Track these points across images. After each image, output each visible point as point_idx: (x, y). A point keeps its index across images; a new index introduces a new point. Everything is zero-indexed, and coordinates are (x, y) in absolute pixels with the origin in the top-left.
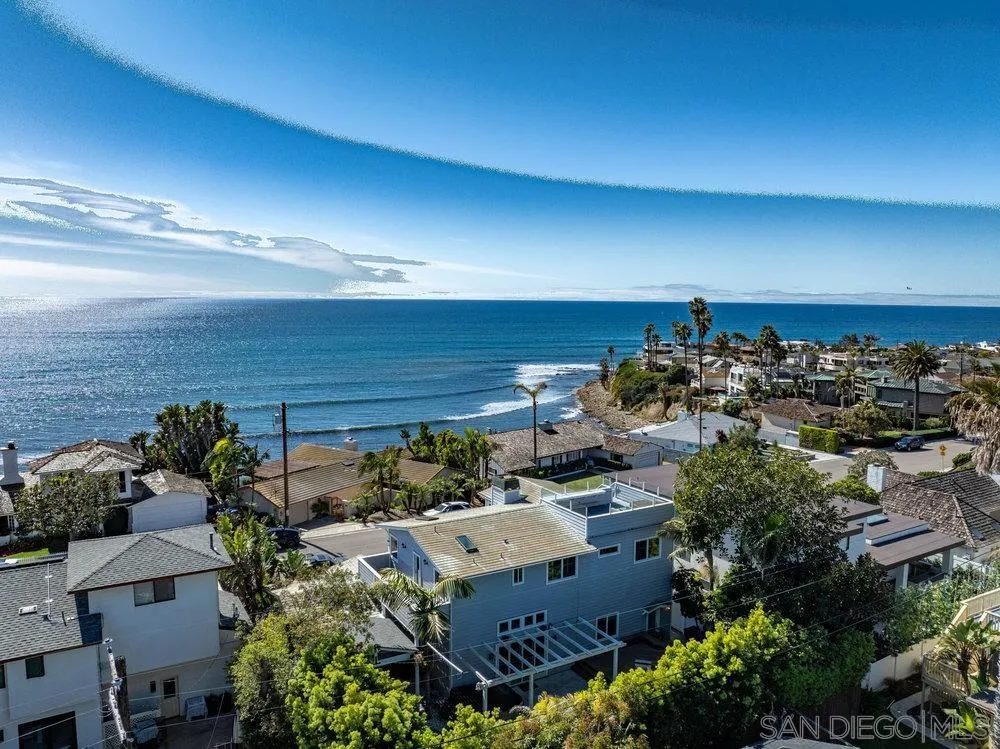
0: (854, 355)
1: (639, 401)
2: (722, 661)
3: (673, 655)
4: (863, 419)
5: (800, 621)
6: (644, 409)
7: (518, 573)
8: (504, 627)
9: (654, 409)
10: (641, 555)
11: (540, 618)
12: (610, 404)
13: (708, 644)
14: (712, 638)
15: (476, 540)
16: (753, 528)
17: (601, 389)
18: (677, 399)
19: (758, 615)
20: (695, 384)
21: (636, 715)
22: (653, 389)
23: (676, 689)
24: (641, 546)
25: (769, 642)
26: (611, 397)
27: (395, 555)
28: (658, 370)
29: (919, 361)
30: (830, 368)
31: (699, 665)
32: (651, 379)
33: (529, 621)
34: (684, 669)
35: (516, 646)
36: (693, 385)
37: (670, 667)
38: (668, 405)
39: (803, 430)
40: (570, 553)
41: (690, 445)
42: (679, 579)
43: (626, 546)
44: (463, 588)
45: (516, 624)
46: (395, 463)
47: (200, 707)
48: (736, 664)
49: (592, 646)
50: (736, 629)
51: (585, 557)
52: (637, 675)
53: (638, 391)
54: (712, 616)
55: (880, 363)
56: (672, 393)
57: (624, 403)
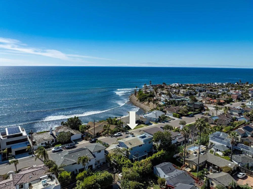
0: (187, 90)
1: (143, 101)
2: (158, 155)
3: (154, 155)
4: (184, 111)
5: (166, 151)
6: (144, 103)
7: (136, 147)
8: (134, 153)
9: (146, 103)
10: (149, 143)
11: (138, 151)
12: (137, 101)
13: (157, 154)
14: (157, 153)
15: (131, 143)
16: (162, 141)
17: (135, 97)
18: (151, 101)
19: (162, 151)
20: (155, 98)
21: (151, 161)
22: (146, 98)
23: (154, 158)
24: (149, 142)
25: (163, 153)
26: (137, 99)
27: (120, 144)
28: (147, 93)
29: (194, 100)
30: (182, 93)
31: (156, 156)
32: (146, 96)
33: (137, 152)
34: (155, 156)
35: (136, 155)
36: (154, 98)
37: (153, 156)
38: (149, 102)
39: (173, 114)
40: (142, 144)
41: (154, 118)
42: (154, 145)
43: (147, 142)
44: (132, 149)
45: (136, 152)
46: (109, 127)
47: (102, 164)
48: (160, 156)
49: (144, 154)
50: (160, 152)
51: (143, 144)
52: (150, 157)
53: (143, 98)
54: (158, 150)
55: (192, 92)
56: (150, 100)
57: (140, 101)
